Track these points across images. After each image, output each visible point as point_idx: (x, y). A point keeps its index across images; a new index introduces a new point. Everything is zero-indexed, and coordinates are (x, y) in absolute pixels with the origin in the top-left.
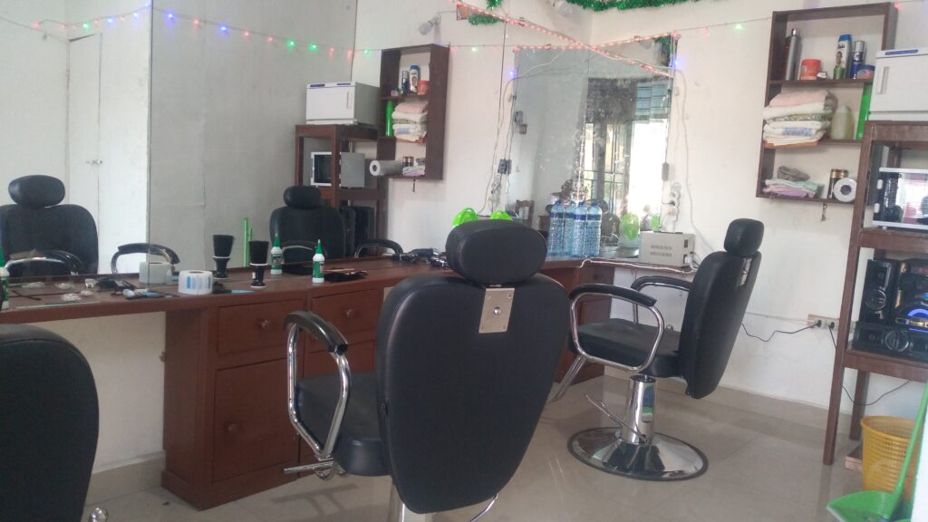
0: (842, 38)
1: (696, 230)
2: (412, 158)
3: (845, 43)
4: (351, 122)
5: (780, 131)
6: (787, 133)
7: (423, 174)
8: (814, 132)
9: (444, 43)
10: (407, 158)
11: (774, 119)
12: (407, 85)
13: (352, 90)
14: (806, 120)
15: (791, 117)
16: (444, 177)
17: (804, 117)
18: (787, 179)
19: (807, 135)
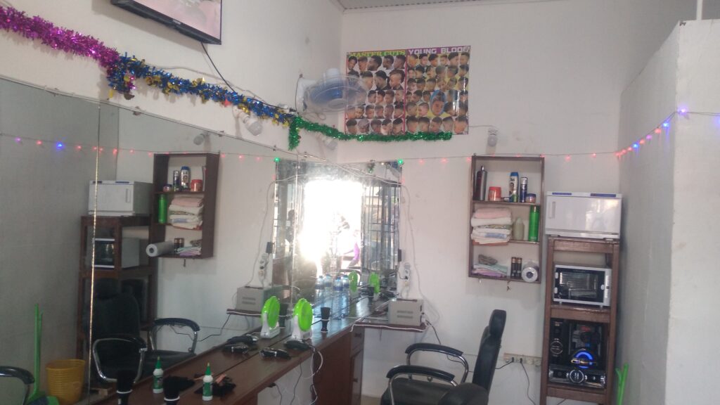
0: (513, 174)
1: (424, 297)
2: (183, 239)
3: (515, 178)
4: (131, 214)
5: (484, 234)
6: (489, 236)
7: (199, 254)
8: (505, 236)
9: (214, 150)
10: (178, 239)
11: (479, 227)
12: (178, 181)
13: (131, 188)
14: (500, 228)
15: (490, 226)
16: (214, 254)
17: (499, 227)
18: (486, 264)
19: (501, 238)
